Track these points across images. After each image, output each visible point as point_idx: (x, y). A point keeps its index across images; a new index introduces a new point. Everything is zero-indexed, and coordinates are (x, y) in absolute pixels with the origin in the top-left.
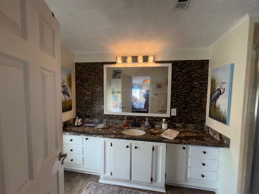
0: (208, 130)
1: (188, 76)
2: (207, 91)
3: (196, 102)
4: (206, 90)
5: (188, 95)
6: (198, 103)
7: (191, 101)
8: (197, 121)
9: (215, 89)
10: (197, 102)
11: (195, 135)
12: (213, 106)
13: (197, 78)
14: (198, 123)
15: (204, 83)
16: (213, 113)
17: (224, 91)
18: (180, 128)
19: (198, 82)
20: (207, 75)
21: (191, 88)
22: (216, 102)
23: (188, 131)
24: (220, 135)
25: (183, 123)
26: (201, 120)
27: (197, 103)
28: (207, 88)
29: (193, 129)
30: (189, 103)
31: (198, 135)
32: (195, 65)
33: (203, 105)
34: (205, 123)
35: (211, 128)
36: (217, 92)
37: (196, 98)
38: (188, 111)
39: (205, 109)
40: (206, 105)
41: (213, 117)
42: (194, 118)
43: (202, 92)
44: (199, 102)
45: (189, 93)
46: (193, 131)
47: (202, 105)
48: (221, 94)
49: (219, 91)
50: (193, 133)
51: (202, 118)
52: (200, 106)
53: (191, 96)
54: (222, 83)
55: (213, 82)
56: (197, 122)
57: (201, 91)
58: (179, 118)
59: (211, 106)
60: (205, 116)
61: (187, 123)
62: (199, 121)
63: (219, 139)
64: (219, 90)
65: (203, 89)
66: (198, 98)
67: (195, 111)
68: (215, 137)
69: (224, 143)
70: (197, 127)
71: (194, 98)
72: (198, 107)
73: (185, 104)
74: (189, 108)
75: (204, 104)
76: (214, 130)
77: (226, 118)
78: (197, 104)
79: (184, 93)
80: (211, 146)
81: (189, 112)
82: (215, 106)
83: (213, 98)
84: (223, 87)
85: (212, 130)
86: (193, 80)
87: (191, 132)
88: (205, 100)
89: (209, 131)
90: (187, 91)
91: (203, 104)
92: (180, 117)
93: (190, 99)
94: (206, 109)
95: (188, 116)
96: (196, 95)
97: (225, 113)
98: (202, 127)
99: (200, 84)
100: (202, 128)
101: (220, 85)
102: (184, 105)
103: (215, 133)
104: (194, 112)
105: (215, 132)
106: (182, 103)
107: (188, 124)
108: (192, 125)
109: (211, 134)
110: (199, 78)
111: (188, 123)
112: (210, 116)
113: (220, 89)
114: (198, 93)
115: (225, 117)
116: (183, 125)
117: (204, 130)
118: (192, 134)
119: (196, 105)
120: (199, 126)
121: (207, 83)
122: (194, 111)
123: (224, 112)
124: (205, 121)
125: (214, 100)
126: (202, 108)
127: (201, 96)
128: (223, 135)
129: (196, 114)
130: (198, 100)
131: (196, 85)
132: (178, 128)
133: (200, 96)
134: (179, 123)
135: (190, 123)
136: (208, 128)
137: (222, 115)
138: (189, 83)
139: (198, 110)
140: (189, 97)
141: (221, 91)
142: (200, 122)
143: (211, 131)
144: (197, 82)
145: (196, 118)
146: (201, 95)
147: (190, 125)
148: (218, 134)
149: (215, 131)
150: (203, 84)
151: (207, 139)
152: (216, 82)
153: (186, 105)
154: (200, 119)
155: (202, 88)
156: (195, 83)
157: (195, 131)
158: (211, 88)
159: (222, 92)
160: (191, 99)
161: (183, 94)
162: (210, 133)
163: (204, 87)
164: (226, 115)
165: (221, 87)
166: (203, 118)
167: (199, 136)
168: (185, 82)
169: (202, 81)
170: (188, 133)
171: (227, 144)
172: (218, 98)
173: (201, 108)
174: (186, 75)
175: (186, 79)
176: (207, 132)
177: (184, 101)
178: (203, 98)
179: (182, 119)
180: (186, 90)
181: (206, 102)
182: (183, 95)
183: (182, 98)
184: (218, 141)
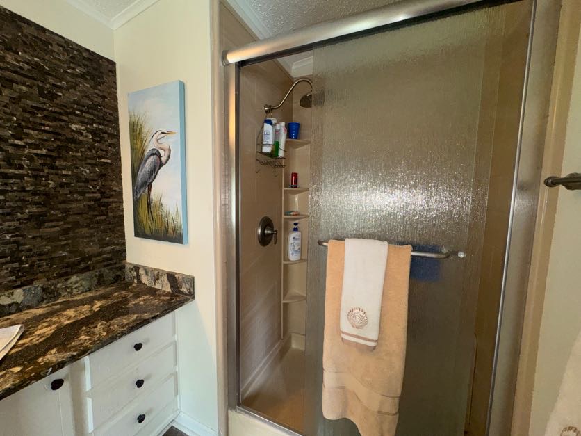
0: (138, 273)
1: (41, 89)
2: (120, 160)
3: (87, 195)
4: (117, 156)
5: (52, 167)
6: (95, 200)
7: (66, 191)
8: (98, 258)
9: (143, 151)
10: (91, 195)
11: (98, 305)
12: (144, 203)
13: (81, 111)
14: (105, 263)
15: (106, 132)
16: (147, 224)
17: (169, 157)
18: (29, 307)
19: (87, 124)
20: (115, 109)
21: (59, 140)
22: (150, 190)
23: (67, 305)
24: (172, 277)
25: (39, 284)
26: (113, 251)
27: (90, 199)
28: (118, 153)
29: (90, 290)
30: (60, 198)
31: (110, 302)
32: (67, 57)
33: (114, 205)
34: (125, 259)
35: (143, 266)
36: (151, 159)
37: (87, 181)
38: (56, 229)
39: (121, 218)
40: (121, 202)
41: (148, 232)
42: (86, 250)
43: (103, 160)
44: (98, 195)
45: (54, 159)
46: (89, 295)
47: (108, 204)
48: (161, 165)
49: (155, 157)
50: (91, 301)
51: (114, 244)
52: (103, 208)
53: (64, 172)
54: (163, 133)
55: (135, 130)
56: (101, 262)
57: (100, 157)
58: (16, 265)
59: (136, 203)
60: (123, 236)
61: (60, 276)
62: (105, 256)
63: (168, 289)
64: (156, 153)
65: (107, 151)
66: (94, 180)
67: (86, 227)
68: (158, 286)
69: (183, 293)
70: (101, 276)
71: (77, 182)
72: (96, 213)
73: (37, 204)
74: (63, 219)
75: (116, 200)
76: (153, 270)
77: (180, 228)
78: (92, 203)
79: (30, 158)
80: (155, 318)
81: (66, 231)
82: (149, 203)
83: (140, 178)
84: (165, 146)
85: (147, 271)
86: (67, 114)
87: (82, 303)
88: (117, 189)
89: (138, 277)
90: (44, 151)
91: (111, 200)
92: (21, 262)
93: (62, 185)
94: (123, 216)
95: (63, 247)
96: (86, 172)
97: (177, 215)
98: (119, 273)
99: (94, 133)
100: (118, 276)
101: (157, 140)
102: (34, 210)
103: (157, 275)
104: (85, 231)
105: (156, 272)
106: (23, 201)
107: (66, 280)
108: (83, 276)
109: (147, 283)
110: (88, 113)
111: (66, 275)
112: (139, 233)
113: (158, 151)
114: (89, 164)
115: (179, 224)
116: (44, 290)
117: (124, 279)
118: (86, 308)
119: (90, 206)
120: (106, 271)
121: (118, 136)
122: (83, 226)
123: (173, 212)
124: (125, 251)
125: (143, 186)
126: (110, 214)
127: (104, 175)
128: (176, 273)
129: (92, 235)
130: (94, 187)
131: (79, 132)
132: (13, 309)
133: (101, 175)
134: (19, 287)
135: (72, 274)
136: (137, 268)
137: (170, 221)
138: (46, 118)
139: (98, 222)
140: (56, 178)
141: (160, 156)
142: (108, 259)
143: (147, 274)
144: (83, 123)
145: (93, 249)
146: (103, 172)
147: (74, 278)
148: (165, 277)
149: (155, 269)
150: (105, 135)
151: (141, 301)
152: (145, 130)
153: (44, 209)
154: (108, 248)
155: (104, 147)
156: (74, 127)
157: (98, 293)
158: (133, 150)
159: (164, 159)
160: (68, 185)
161: (25, 162)
162: (144, 280)
163: (110, 145)
164: (180, 221)
165: (160, 146)
166: (118, 244)
167: (113, 305)
168: (25, 110)
169: (100, 124)
170: (71, 312)
171: (190, 292)
172: (155, 178)
173: (107, 215)
174: (29, 82)
175: (32, 100)
176: (136, 281)
177: (35, 193)
178: (112, 181)
179: (32, 266)
180: (36, 147)
181: (120, 194)
182: (21, 167)
183: (21, 177)
184: (168, 294)
